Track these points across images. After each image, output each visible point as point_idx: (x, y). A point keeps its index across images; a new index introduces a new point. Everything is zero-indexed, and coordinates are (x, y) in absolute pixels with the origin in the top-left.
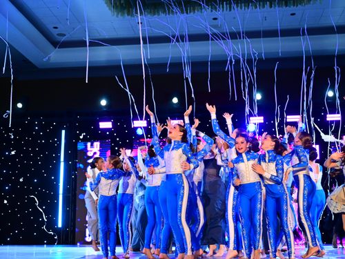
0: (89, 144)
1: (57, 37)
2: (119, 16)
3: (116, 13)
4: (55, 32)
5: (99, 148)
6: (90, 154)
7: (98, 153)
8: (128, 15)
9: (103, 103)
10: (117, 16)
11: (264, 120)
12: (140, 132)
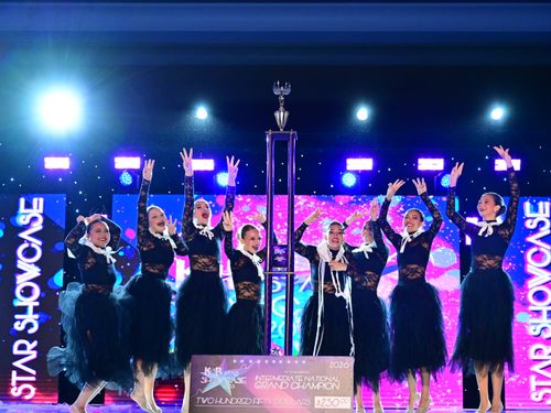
0: (22, 201)
5: (41, 210)
6: (22, 221)
7: (41, 219)
11: (373, 164)
12: (126, 179)
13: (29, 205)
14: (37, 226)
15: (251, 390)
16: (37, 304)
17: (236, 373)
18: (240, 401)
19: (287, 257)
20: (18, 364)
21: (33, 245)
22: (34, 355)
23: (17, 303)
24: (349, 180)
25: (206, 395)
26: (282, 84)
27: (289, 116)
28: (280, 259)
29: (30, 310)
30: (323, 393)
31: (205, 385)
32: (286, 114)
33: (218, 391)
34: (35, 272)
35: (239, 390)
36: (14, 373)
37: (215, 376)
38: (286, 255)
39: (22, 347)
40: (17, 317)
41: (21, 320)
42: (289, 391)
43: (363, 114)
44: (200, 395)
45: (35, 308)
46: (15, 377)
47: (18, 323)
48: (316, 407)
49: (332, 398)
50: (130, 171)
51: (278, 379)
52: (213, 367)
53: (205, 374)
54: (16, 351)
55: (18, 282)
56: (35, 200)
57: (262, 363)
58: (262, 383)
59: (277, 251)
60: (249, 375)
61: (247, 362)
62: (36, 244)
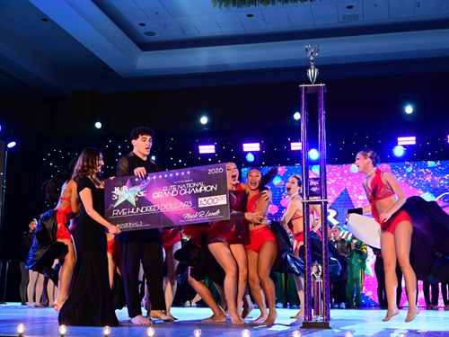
1: (145, 36)
2: (223, 6)
3: (218, 4)
4: (142, 30)
8: (234, 5)
9: (204, 120)
10: (220, 7)
11: (416, 140)
12: (250, 158)
43: (409, 109)
50: (252, 152)
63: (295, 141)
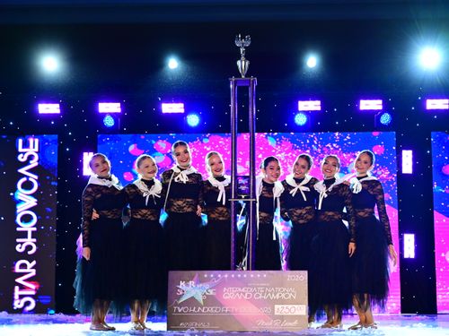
0: (20, 141)
5: (36, 149)
6: (21, 158)
7: (37, 157)
11: (321, 105)
12: (109, 122)
13: (26, 145)
14: (34, 163)
15: (219, 300)
16: (35, 229)
17: (207, 286)
18: (211, 310)
19: (249, 186)
20: (20, 280)
21: (30, 179)
22: (33, 272)
23: (18, 229)
24: (301, 120)
25: (181, 305)
26: (243, 37)
27: (249, 66)
28: (243, 188)
29: (30, 235)
30: (282, 302)
31: (181, 296)
32: (247, 63)
33: (192, 301)
34: (32, 202)
35: (210, 301)
36: (17, 288)
37: (189, 288)
38: (248, 185)
39: (23, 266)
40: (18, 240)
41: (22, 243)
42: (252, 301)
43: (312, 62)
44: (176, 305)
45: (33, 232)
46: (17, 292)
47: (19, 245)
48: (276, 314)
49: (290, 306)
50: (113, 115)
51: (243, 290)
52: (187, 281)
53: (180, 287)
54: (18, 270)
55: (18, 211)
56: (31, 141)
57: (230, 278)
58: (229, 294)
59: (241, 181)
60: (218, 287)
61: (216, 277)
62: (33, 178)
63: (169, 101)
